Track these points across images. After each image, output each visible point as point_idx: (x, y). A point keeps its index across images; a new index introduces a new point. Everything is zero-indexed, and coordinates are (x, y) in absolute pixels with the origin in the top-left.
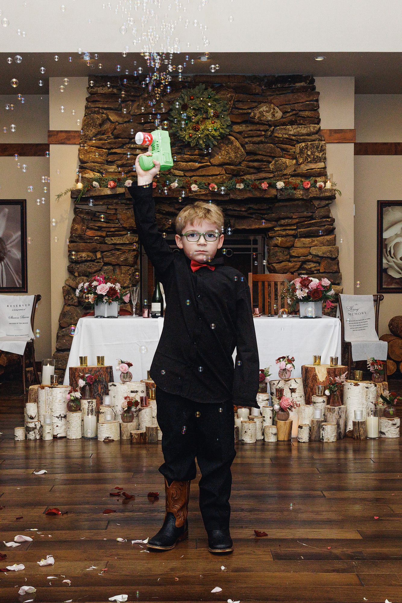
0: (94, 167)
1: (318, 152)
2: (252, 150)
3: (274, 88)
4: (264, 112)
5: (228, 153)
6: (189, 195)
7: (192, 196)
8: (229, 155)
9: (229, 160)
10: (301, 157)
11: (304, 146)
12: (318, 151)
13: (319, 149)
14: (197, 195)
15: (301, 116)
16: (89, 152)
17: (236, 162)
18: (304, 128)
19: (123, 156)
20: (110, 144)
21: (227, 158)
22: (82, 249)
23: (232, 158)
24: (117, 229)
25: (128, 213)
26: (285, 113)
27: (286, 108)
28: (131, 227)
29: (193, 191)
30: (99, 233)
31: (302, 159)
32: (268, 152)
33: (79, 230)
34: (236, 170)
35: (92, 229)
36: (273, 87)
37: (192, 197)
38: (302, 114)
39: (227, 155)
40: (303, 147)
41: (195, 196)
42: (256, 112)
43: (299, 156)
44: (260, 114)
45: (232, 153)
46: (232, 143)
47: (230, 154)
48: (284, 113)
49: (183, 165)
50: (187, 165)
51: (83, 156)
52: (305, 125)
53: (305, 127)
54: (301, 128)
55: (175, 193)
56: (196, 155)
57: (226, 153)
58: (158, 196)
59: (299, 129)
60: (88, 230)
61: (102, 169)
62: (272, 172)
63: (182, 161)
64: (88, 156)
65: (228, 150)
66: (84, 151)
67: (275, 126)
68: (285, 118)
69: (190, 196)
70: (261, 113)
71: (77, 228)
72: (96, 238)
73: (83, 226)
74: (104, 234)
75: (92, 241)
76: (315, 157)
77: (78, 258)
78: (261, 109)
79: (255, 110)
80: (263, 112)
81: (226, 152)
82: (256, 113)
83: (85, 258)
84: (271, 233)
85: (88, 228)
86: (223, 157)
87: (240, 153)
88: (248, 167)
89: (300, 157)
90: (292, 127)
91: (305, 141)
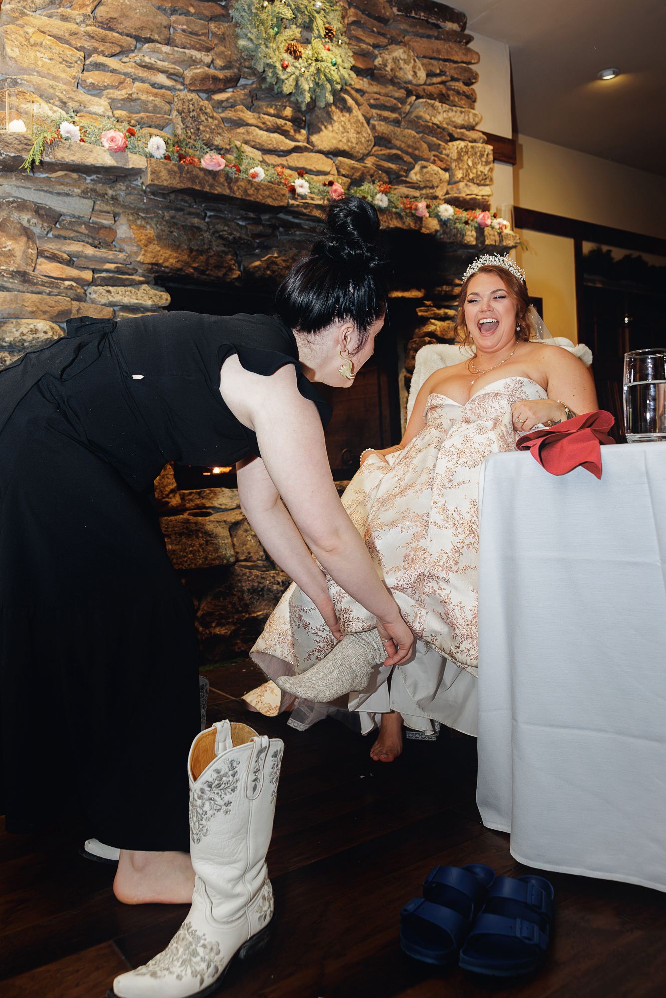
0: (52, 91)
1: (482, 164)
2: (386, 134)
3: (414, 18)
4: (401, 61)
5: (346, 130)
6: (291, 202)
7: (298, 205)
8: (348, 134)
9: (348, 145)
10: (460, 168)
11: (463, 147)
12: (482, 161)
13: (484, 159)
14: (306, 205)
15: (454, 89)
16: (35, 45)
17: (358, 152)
18: (459, 114)
19: (125, 80)
20: (93, 38)
21: (345, 140)
22: (30, 309)
23: (352, 142)
24: (120, 266)
25: (148, 227)
26: (430, 75)
27: (433, 65)
28: (156, 264)
29: (298, 195)
30: (74, 273)
31: (461, 171)
32: (409, 146)
33: (19, 254)
34: (360, 169)
35: (54, 258)
36: (413, 15)
37: (296, 209)
38: (455, 86)
39: (343, 133)
40: (462, 149)
41: (302, 206)
42: (387, 57)
43: (456, 166)
44: (395, 63)
45: (353, 131)
46: (350, 110)
47: (348, 132)
48: (428, 75)
49: (261, 136)
50: (269, 137)
51: (17, 50)
52: (463, 108)
53: (461, 112)
54: (456, 112)
55: (261, 191)
56: (284, 118)
57: (341, 129)
58: (225, 193)
59: (451, 114)
60: (41, 260)
61: (72, 99)
62: (418, 188)
63: (257, 127)
64: (32, 54)
65: (345, 124)
66: (21, 39)
67: (418, 97)
68: (430, 85)
69: (293, 204)
70: (396, 60)
71: (13, 249)
72: (67, 283)
73: (29, 248)
74: (88, 275)
75: (56, 291)
76: (479, 173)
77: (23, 334)
78: (396, 54)
79: (385, 53)
80: (399, 61)
81: (342, 126)
82: (387, 60)
83: (46, 333)
84: (421, 311)
85: (41, 253)
86: (336, 135)
87: (365, 135)
88: (379, 167)
89: (458, 168)
90: (442, 106)
91: (464, 138)
